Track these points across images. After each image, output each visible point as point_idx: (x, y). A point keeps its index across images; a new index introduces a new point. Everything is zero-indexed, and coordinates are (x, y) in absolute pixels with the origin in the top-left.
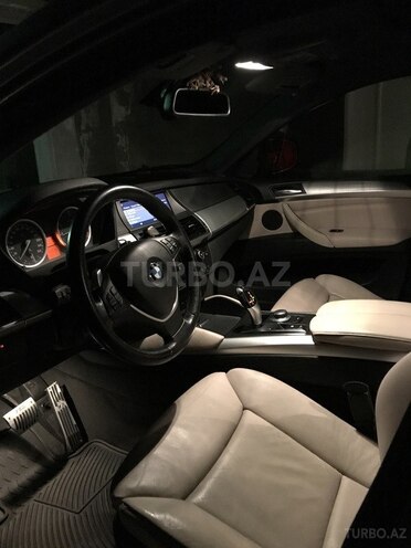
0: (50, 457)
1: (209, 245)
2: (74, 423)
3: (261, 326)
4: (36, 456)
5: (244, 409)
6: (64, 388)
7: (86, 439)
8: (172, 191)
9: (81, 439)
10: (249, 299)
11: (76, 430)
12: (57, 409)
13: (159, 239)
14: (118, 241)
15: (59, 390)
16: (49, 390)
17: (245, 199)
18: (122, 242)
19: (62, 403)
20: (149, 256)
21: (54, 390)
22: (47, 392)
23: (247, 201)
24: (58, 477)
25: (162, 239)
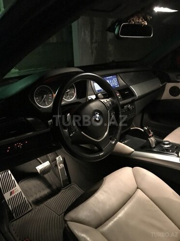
0: (54, 187)
1: (136, 102)
2: (66, 175)
3: (154, 148)
4: (49, 186)
5: (138, 188)
6: (64, 159)
7: (70, 182)
8: (121, 74)
9: (68, 182)
10: (150, 133)
11: (66, 178)
12: (59, 167)
13: (102, 100)
14: (87, 98)
15: (61, 159)
16: (57, 158)
17: (160, 80)
18: (90, 99)
19: (62, 165)
20: (94, 109)
21: (59, 159)
22: (56, 159)
23: (161, 81)
24: (56, 197)
25: (105, 100)
